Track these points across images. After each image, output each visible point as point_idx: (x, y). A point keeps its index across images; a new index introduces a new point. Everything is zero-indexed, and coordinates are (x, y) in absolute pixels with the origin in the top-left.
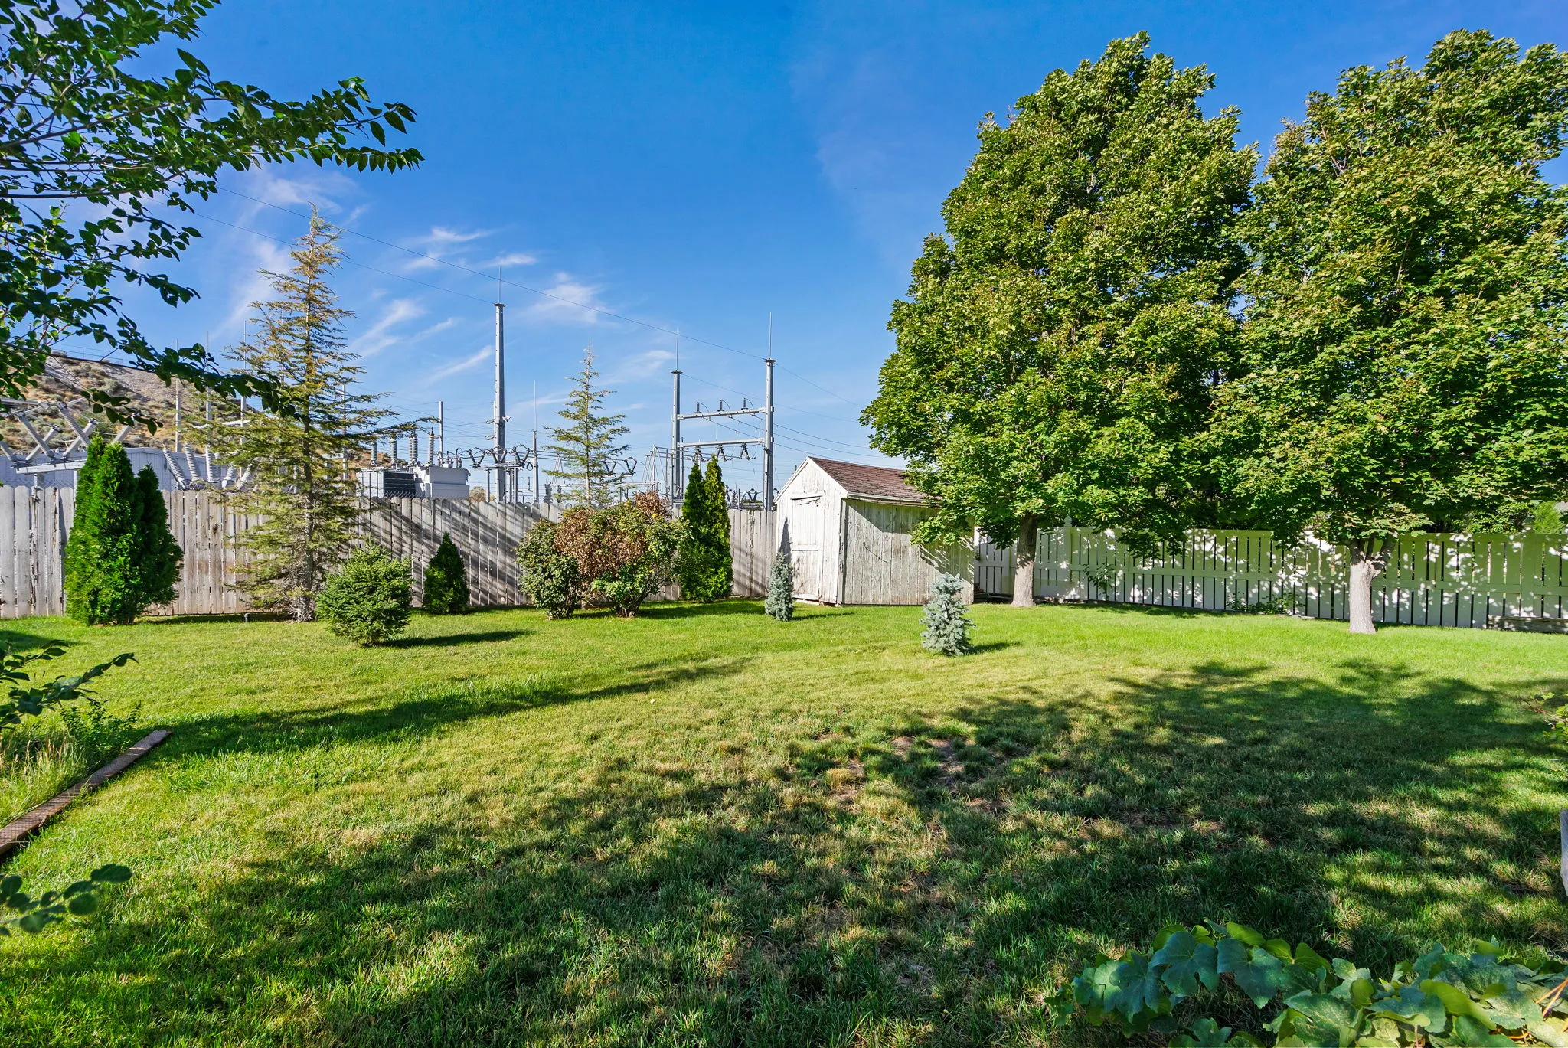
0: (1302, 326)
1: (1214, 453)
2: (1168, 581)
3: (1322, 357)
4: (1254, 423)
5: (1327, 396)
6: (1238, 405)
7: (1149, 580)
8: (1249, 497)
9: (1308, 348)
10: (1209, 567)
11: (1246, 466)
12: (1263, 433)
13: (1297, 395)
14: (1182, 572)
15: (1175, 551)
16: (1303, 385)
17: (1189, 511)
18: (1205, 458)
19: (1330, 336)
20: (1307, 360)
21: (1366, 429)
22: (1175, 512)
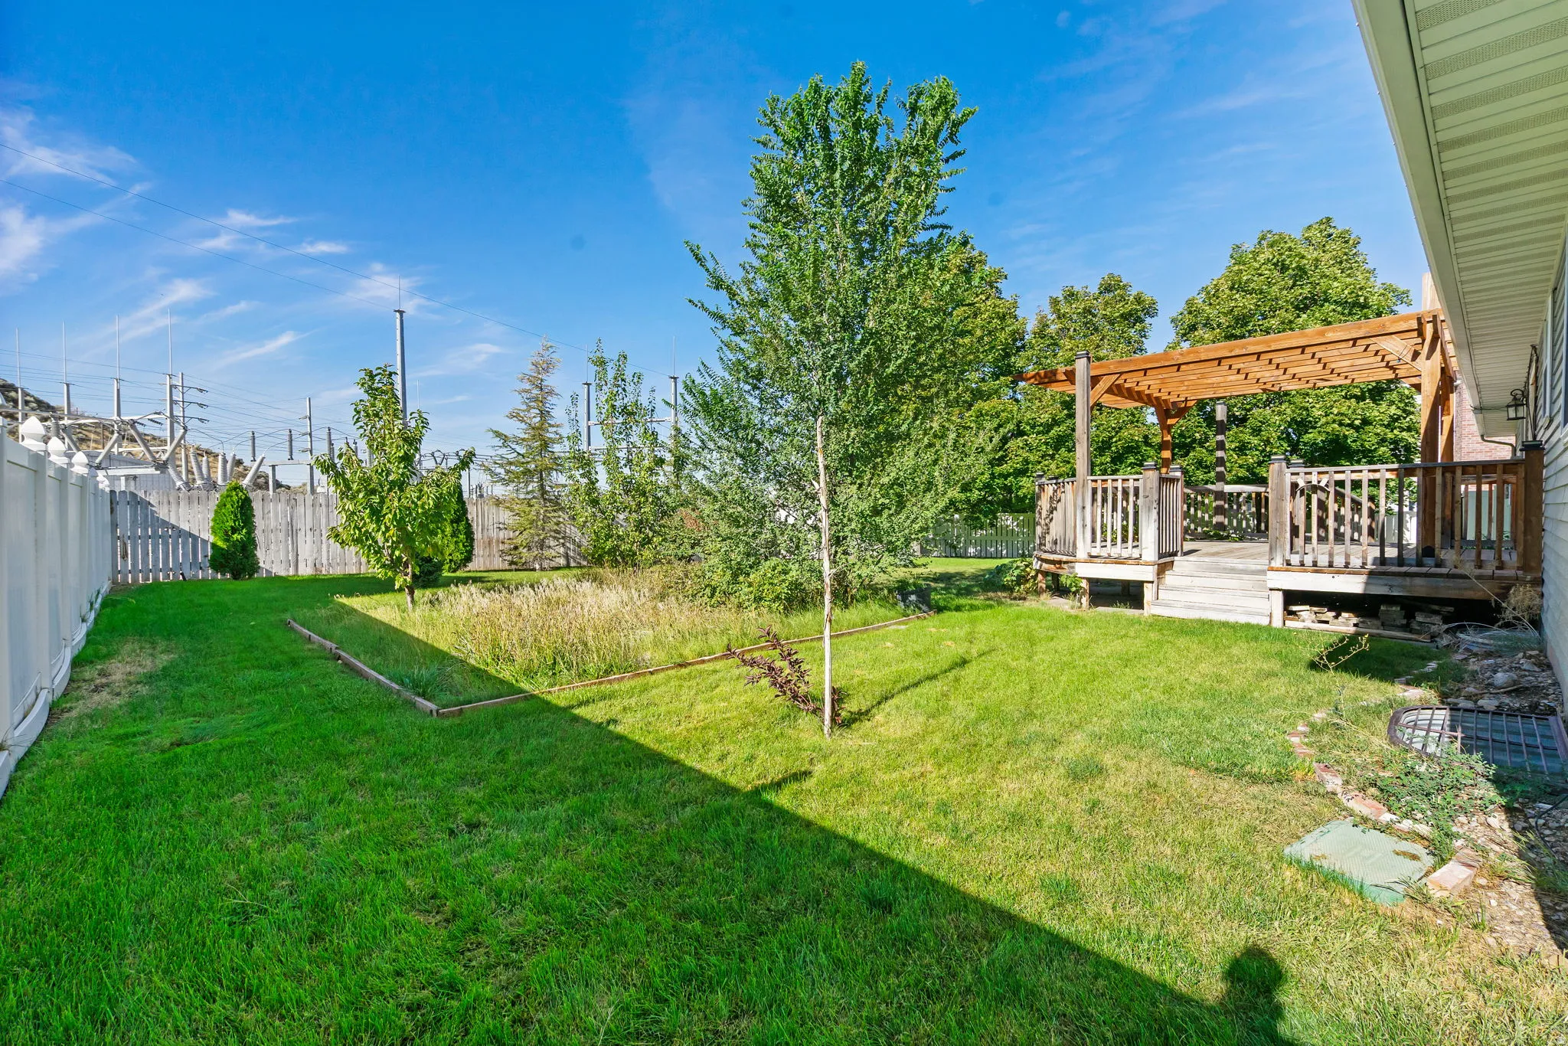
0: (1045, 418)
1: (1009, 475)
2: (989, 543)
3: (1053, 433)
4: (1026, 461)
5: (1057, 449)
6: (1020, 452)
7: (978, 542)
8: (1025, 496)
9: (1048, 427)
10: (1010, 534)
11: (1025, 481)
12: (1030, 466)
13: (1044, 448)
14: (996, 538)
15: (992, 525)
16: (1046, 444)
17: (999, 503)
18: (1006, 477)
19: (1056, 422)
20: (1048, 432)
21: (1069, 466)
22: (991, 503)
